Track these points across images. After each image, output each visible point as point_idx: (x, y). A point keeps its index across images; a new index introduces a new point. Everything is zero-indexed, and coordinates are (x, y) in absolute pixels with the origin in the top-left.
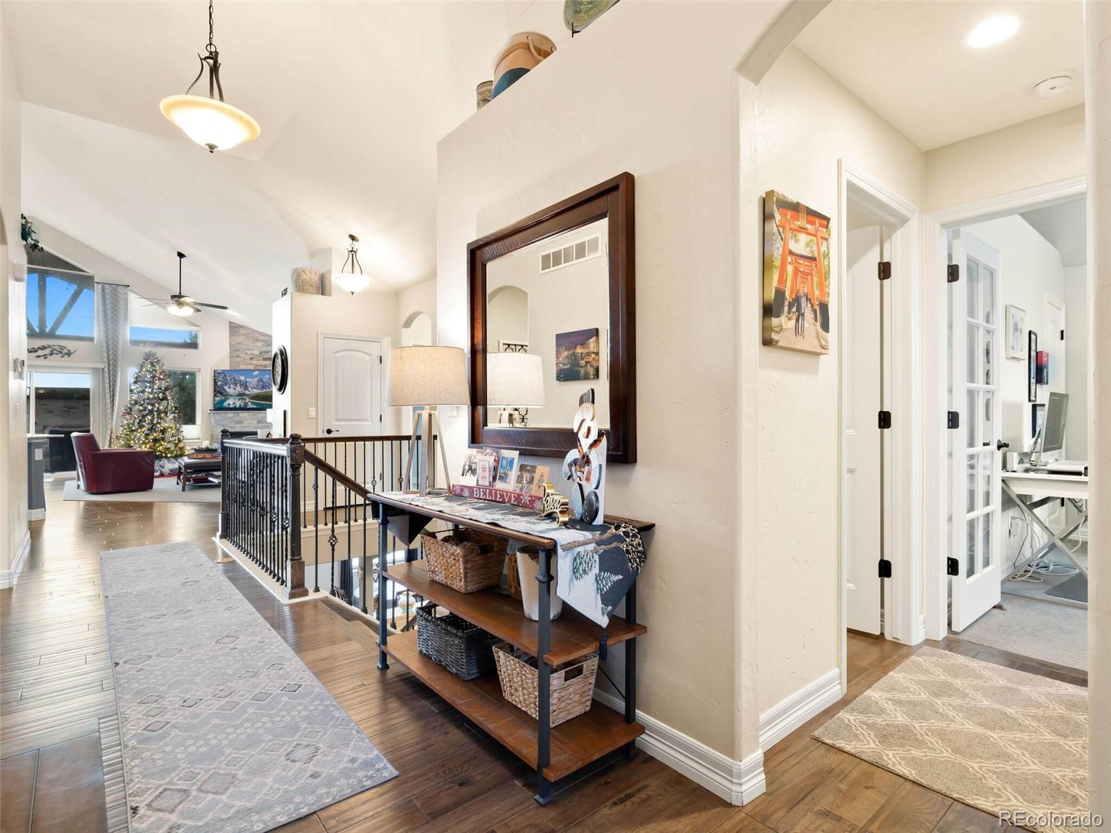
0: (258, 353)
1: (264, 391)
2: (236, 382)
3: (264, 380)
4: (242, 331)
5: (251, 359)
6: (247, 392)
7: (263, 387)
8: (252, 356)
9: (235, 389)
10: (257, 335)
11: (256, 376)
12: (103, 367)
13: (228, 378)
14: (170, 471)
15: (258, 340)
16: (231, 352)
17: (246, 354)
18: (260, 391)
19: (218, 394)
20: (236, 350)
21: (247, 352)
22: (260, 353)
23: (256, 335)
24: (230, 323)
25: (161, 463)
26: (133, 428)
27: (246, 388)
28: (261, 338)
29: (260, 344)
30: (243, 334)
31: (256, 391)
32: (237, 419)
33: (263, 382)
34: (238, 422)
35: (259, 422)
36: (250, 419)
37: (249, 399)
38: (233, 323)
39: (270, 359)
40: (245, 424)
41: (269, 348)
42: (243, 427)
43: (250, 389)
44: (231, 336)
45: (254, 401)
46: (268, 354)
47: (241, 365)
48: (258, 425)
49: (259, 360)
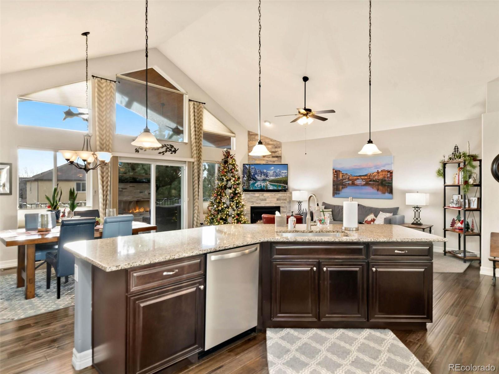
1: (277, 178)
2: (262, 173)
3: (277, 172)
4: (257, 137)
6: (267, 178)
7: (276, 176)
9: (261, 177)
10: (268, 141)
11: (272, 170)
12: (194, 161)
13: (257, 171)
15: (269, 144)
18: (274, 178)
19: (252, 180)
24: (249, 132)
27: (267, 176)
28: (271, 143)
29: (270, 147)
31: (272, 178)
32: (262, 197)
34: (262, 200)
35: (278, 200)
36: (271, 198)
37: (269, 182)
38: (251, 132)
39: (277, 157)
40: (268, 201)
41: (276, 150)
42: (266, 203)
43: (269, 177)
44: (249, 141)
45: (271, 183)
46: (276, 153)
47: (256, 161)
48: (278, 201)
49: (269, 158)
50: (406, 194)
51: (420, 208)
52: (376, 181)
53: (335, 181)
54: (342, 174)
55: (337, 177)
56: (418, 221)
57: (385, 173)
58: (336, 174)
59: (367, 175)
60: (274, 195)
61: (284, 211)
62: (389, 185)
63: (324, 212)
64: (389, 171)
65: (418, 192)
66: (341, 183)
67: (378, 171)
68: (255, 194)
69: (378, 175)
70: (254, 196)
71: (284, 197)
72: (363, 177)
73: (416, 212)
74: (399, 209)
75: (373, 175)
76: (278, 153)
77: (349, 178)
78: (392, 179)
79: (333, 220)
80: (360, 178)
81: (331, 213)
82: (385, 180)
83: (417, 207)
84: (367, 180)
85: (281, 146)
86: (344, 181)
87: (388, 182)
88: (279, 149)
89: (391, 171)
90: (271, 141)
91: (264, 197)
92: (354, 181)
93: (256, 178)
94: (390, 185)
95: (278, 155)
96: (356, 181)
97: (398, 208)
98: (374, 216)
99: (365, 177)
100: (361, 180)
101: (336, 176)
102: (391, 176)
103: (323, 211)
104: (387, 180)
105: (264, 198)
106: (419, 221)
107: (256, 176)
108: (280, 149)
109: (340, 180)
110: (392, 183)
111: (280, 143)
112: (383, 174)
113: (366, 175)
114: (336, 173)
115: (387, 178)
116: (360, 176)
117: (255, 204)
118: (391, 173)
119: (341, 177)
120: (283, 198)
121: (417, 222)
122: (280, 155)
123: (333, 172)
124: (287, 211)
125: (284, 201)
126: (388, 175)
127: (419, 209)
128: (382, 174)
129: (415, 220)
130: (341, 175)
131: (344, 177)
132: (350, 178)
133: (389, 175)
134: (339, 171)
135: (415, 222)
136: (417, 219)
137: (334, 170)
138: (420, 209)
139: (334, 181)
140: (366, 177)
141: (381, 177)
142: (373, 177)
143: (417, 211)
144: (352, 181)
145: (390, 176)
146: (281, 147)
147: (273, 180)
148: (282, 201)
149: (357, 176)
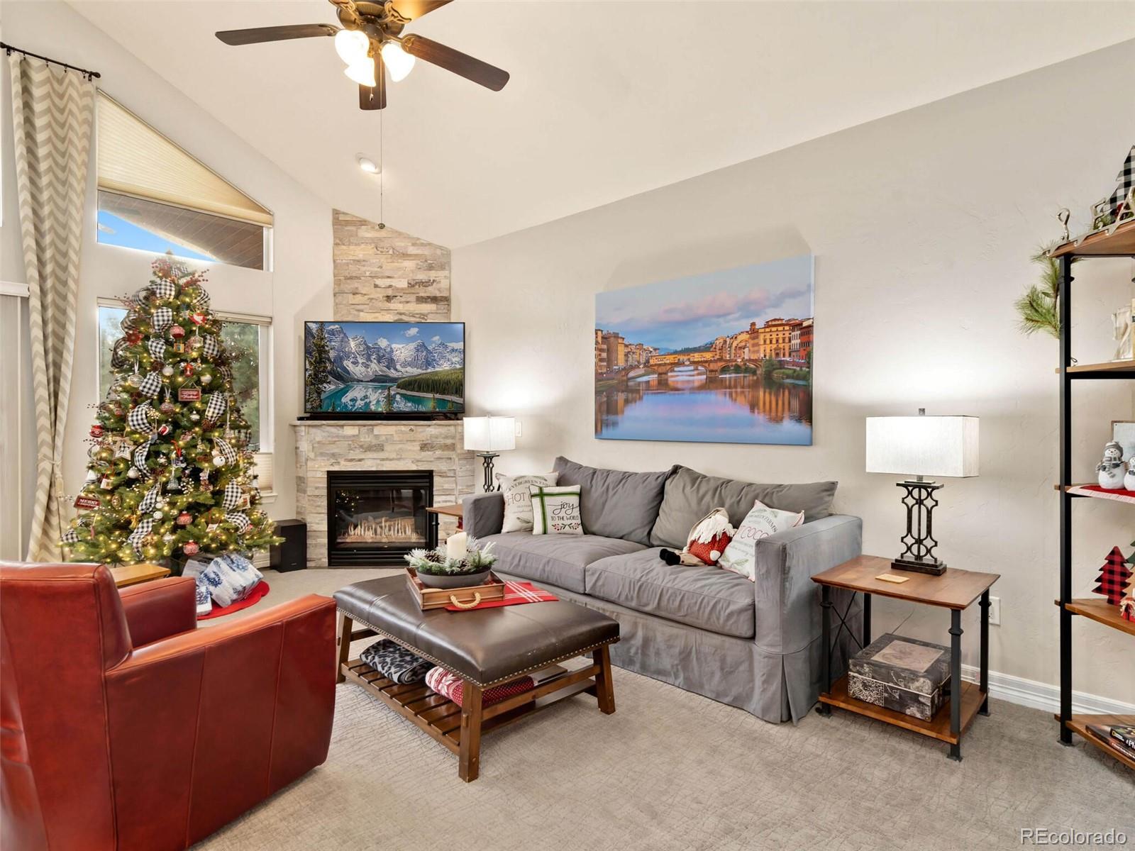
0: (405, 285)
1: (431, 370)
2: (369, 351)
3: (430, 348)
4: (365, 233)
5: (389, 298)
6: (393, 373)
7: (429, 363)
8: (390, 292)
9: (367, 366)
10: (403, 244)
11: (412, 342)
12: (24, 293)
13: (352, 344)
14: (239, 593)
15: (405, 256)
16: (337, 282)
17: (376, 286)
18: (420, 371)
19: (330, 378)
20: (351, 278)
21: (378, 282)
22: (411, 285)
23: (400, 244)
24: (336, 213)
25: (211, 569)
26: (132, 473)
27: (391, 363)
28: (412, 250)
29: (409, 264)
30: (367, 241)
31: (414, 371)
32: (366, 439)
33: (429, 352)
34: (369, 448)
35: (424, 447)
36: (401, 442)
37: (398, 387)
38: (344, 213)
39: (434, 300)
40: (390, 451)
41: (432, 275)
42: (383, 460)
43: (398, 367)
44: (336, 244)
45: (409, 393)
46: (430, 288)
47: (362, 314)
48: (423, 454)
49: (407, 302)
50: (869, 420)
51: (934, 488)
52: (747, 370)
53: (602, 374)
54: (626, 346)
55: (609, 361)
56: (923, 551)
57: (781, 336)
58: (605, 347)
59: (711, 344)
60: (411, 430)
61: (446, 486)
62: (797, 382)
63: (546, 498)
64: (797, 326)
65: (922, 411)
66: (623, 381)
67: (753, 324)
68: (342, 426)
69: (754, 345)
70: (337, 436)
71: (446, 437)
72: (696, 355)
73: (915, 509)
74: (837, 492)
75: (734, 345)
76: (438, 286)
77: (648, 361)
78: (809, 357)
79: (580, 529)
80: (686, 358)
81: (575, 500)
82: (782, 364)
83: (920, 486)
84: (713, 366)
85: (449, 263)
86: (632, 374)
87: (795, 371)
88: (442, 274)
89: (805, 324)
90: (414, 245)
91: (377, 436)
92: (666, 373)
93: (348, 372)
94: (801, 383)
95: (438, 294)
96: (673, 371)
97: (831, 488)
98: (727, 520)
99: (704, 354)
100: (692, 368)
101: (604, 355)
102: (807, 344)
103: (541, 495)
104: (788, 362)
105: (374, 442)
106: (929, 551)
107: (348, 364)
108: (446, 273)
109: (619, 371)
110: (807, 377)
111: (447, 253)
112: (774, 336)
113: (708, 348)
114: (607, 342)
115: (790, 355)
116: (687, 351)
117: (343, 462)
118: (806, 331)
119: (621, 362)
120: (443, 441)
121: (919, 557)
122: (445, 294)
123: (597, 343)
124: (459, 487)
125: (446, 453)
126: (793, 342)
127: (929, 494)
128: (768, 336)
129: (909, 549)
130: (621, 351)
131: (630, 359)
132: (652, 362)
133: (796, 342)
134: (616, 336)
135: (909, 557)
136: (919, 542)
137: (599, 333)
138: (934, 493)
139: (600, 377)
140: (708, 356)
141: (764, 351)
142: (733, 351)
143: (920, 502)
144: (660, 374)
145: (802, 344)
146: (450, 266)
147: (416, 381)
148: (438, 453)
149: (676, 352)
